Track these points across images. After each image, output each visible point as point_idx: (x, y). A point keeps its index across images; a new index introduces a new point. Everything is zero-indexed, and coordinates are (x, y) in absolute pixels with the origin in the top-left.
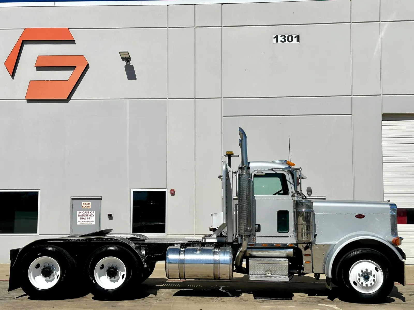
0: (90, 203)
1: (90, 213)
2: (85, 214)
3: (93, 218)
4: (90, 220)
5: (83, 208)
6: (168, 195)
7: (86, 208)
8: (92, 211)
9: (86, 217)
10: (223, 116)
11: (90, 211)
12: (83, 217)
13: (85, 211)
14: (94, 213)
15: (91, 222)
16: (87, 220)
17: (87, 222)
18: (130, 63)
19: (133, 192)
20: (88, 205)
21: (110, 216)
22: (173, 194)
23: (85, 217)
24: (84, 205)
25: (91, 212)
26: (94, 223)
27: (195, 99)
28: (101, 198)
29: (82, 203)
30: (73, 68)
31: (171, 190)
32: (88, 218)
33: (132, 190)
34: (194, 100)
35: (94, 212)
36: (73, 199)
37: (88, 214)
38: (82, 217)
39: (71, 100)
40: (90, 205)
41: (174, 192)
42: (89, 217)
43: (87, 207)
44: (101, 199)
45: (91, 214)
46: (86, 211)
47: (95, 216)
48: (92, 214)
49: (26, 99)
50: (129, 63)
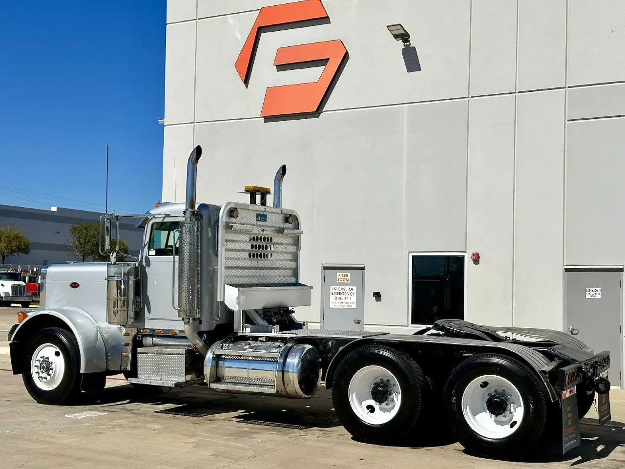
0: (348, 274)
1: (348, 289)
2: (341, 291)
3: (354, 299)
4: (349, 301)
5: (338, 282)
6: (468, 263)
7: (343, 282)
8: (352, 287)
9: (344, 296)
10: (568, 121)
11: (348, 287)
12: (339, 296)
13: (341, 287)
14: (355, 291)
15: (350, 305)
16: (344, 300)
17: (344, 304)
18: (410, 44)
19: (413, 257)
20: (345, 278)
21: (377, 296)
22: (476, 259)
23: (341, 296)
24: (340, 278)
25: (350, 289)
26: (354, 306)
27: (517, 94)
28: (363, 266)
29: (338, 274)
30: (323, 62)
31: (473, 254)
32: (345, 298)
33: (411, 255)
34: (516, 96)
35: (355, 288)
36: (325, 268)
37: (345, 291)
38: (337, 296)
39: (324, 113)
40: (349, 277)
41: (479, 257)
42: (346, 296)
43: (344, 280)
44: (363, 268)
45: (350, 292)
46: (343, 287)
47: (355, 294)
48: (351, 291)
49: (263, 117)
50: (408, 43)
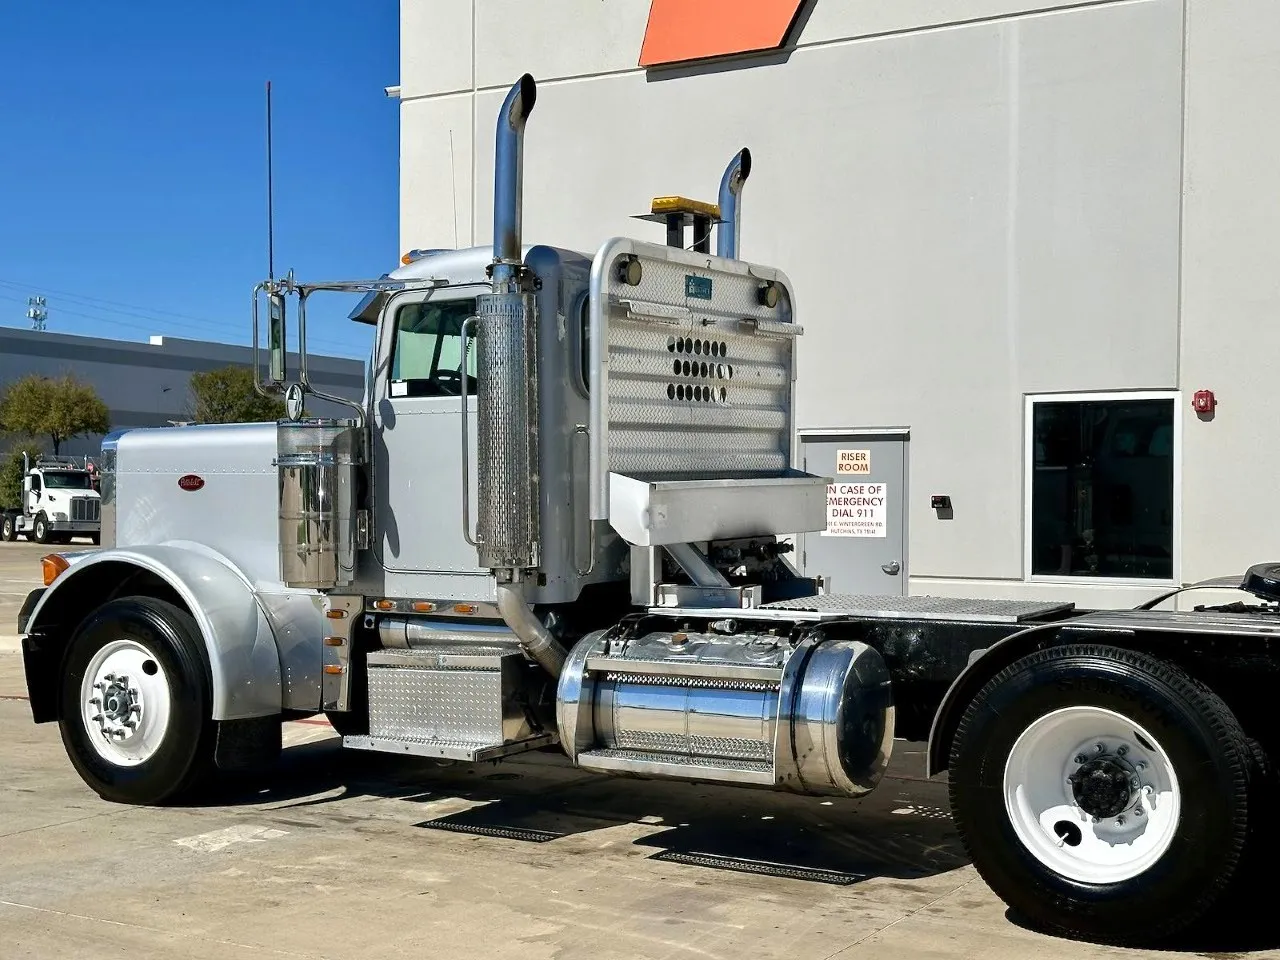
0: (866, 451)
1: (866, 491)
2: (850, 496)
3: (881, 513)
4: (868, 519)
5: (841, 472)
6: (1184, 418)
7: (852, 472)
8: (876, 485)
9: (854, 509)
11: (866, 486)
12: (843, 508)
13: (848, 485)
14: (883, 494)
15: (871, 528)
16: (856, 518)
17: (855, 528)
19: (1036, 405)
20: (860, 463)
21: (943, 505)
22: (1206, 408)
23: (848, 507)
24: (845, 462)
25: (872, 490)
26: (882, 532)
28: (905, 431)
29: (840, 453)
31: (1199, 395)
32: (860, 513)
33: (1030, 401)
35: (884, 486)
36: (806, 439)
37: (859, 495)
38: (838, 507)
39: (798, 48)
40: (868, 461)
41: (1214, 403)
42: (863, 508)
43: (848, 467)
44: (905, 438)
45: (872, 496)
46: (853, 485)
47: (884, 502)
48: (875, 495)
49: (644, 68)
